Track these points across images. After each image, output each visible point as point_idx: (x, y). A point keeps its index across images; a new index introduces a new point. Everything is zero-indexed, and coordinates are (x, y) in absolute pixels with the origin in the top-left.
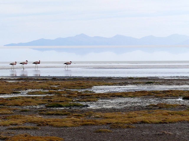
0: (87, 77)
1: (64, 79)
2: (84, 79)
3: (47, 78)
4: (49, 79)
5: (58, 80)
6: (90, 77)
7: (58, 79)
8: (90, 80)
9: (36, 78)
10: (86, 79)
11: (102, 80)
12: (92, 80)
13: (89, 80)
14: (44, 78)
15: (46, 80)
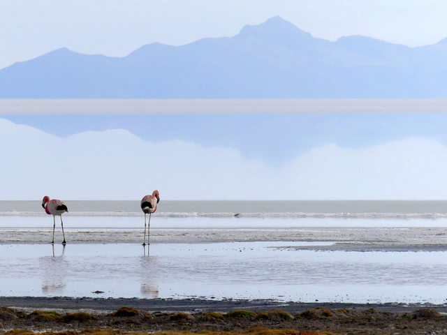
0: (301, 305)
1: (180, 317)
2: (285, 317)
3: (90, 312)
4: (101, 317)
5: (148, 322)
6: (317, 306)
7: (146, 319)
8: (316, 323)
9: (28, 310)
10: (297, 317)
11: (382, 326)
12: (332, 325)
13: (310, 324)
14: (72, 312)
15: (82, 319)
